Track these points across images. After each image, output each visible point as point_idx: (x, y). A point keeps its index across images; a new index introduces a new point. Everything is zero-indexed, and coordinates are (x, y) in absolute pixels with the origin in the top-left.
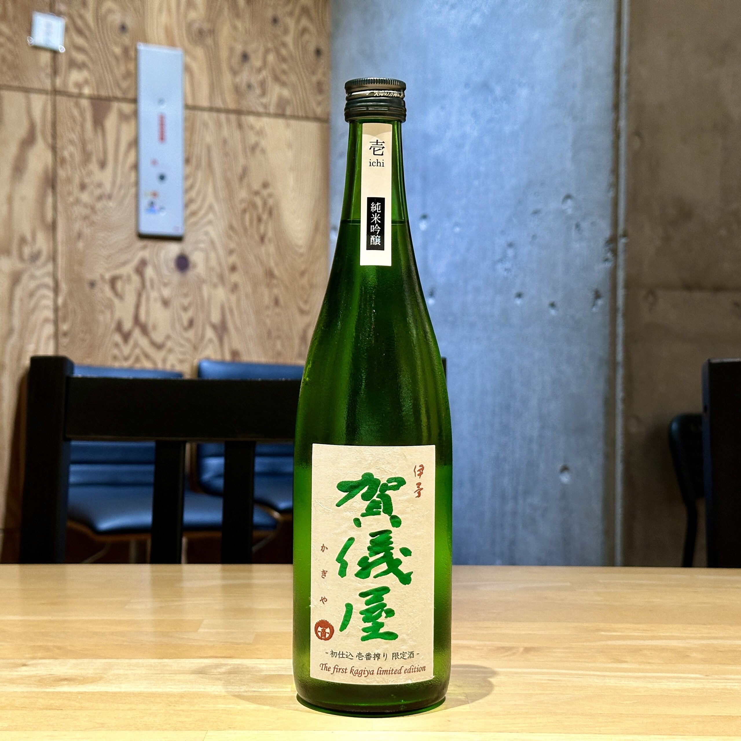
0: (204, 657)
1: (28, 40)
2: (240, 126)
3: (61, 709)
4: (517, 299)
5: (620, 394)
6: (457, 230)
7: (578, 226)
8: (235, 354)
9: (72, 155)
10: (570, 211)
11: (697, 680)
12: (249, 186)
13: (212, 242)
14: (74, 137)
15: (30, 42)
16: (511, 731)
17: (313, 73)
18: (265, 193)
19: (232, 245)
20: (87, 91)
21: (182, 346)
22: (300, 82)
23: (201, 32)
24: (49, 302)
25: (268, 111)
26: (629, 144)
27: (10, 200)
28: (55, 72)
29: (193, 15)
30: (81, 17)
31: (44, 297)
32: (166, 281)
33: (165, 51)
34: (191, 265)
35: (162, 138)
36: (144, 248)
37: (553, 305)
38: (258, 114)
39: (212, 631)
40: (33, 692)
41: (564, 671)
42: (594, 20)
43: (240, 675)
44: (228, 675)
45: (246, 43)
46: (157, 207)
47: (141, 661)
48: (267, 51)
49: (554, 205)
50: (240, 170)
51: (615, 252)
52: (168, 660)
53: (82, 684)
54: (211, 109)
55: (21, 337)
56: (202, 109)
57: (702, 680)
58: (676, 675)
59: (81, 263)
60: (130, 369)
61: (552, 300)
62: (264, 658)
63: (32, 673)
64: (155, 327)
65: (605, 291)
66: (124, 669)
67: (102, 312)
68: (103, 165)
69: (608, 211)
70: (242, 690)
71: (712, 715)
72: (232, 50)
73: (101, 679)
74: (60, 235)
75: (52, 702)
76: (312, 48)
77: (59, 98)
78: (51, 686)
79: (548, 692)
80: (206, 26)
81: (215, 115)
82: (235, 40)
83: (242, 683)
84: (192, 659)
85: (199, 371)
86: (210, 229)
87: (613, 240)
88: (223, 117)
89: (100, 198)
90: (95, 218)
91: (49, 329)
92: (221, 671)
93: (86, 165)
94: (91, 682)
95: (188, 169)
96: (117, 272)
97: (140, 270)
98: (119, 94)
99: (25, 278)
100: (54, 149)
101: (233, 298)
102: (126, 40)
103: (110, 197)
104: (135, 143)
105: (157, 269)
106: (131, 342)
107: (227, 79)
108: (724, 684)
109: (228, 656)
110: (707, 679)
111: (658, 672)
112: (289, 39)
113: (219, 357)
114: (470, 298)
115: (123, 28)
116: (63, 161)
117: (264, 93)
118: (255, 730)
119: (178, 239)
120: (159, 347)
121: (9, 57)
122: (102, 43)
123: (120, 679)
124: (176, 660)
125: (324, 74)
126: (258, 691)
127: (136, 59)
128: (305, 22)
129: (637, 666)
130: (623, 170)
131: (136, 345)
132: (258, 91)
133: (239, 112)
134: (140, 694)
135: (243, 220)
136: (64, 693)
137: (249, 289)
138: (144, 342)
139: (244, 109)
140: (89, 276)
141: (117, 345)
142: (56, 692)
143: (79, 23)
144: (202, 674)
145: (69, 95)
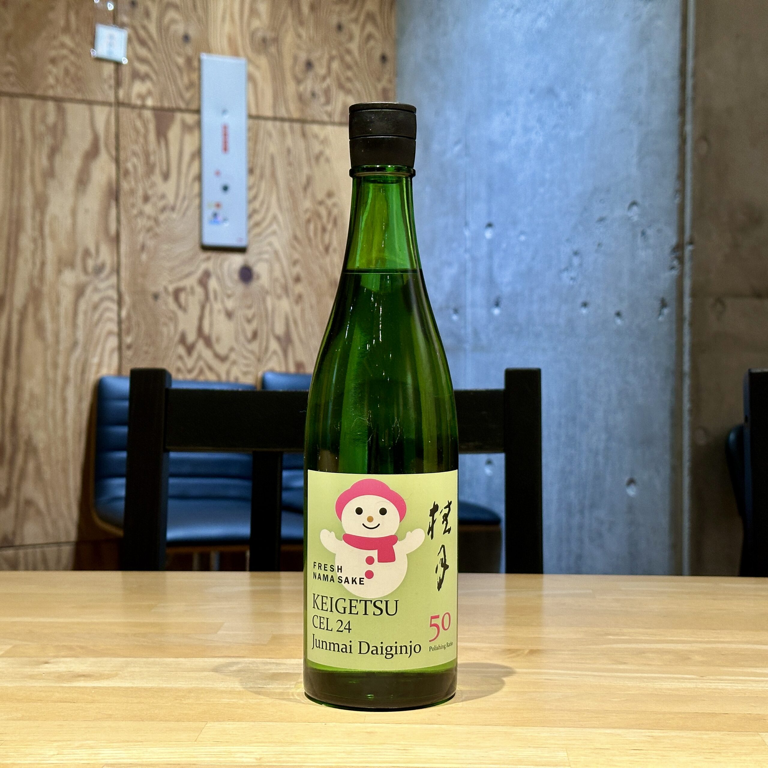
0: (218, 656)
1: (92, 53)
2: (304, 135)
3: (74, 702)
4: (584, 308)
5: (687, 405)
6: (523, 238)
7: (643, 233)
8: (299, 365)
9: (135, 167)
10: (636, 218)
11: (691, 681)
12: (313, 195)
13: (276, 253)
14: (137, 148)
15: (94, 54)
16: (496, 725)
17: (379, 80)
18: (329, 202)
19: (296, 256)
20: (150, 102)
21: (245, 358)
22: (365, 89)
23: (264, 40)
24: (113, 315)
25: (332, 120)
26: (695, 149)
27: (74, 213)
28: (118, 84)
29: (256, 23)
30: (144, 28)
31: (107, 309)
32: (229, 292)
33: (229, 60)
34: (255, 277)
35: (225, 149)
36: (208, 259)
37: (618, 314)
38: (322, 123)
39: (231, 633)
40: (51, 687)
41: (563, 672)
42: (660, 23)
43: (249, 673)
44: (237, 673)
45: (309, 51)
46: (220, 218)
47: (158, 659)
48: (331, 59)
49: (619, 212)
50: (304, 180)
51: (681, 260)
52: (184, 659)
53: (98, 680)
54: (275, 119)
55: (85, 350)
56: (266, 118)
57: (695, 681)
58: (672, 676)
59: (144, 276)
60: (194, 381)
61: (617, 309)
62: (275, 658)
63: (52, 670)
64: (218, 340)
65: (671, 299)
66: (140, 667)
67: (166, 324)
68: (166, 176)
69: (675, 217)
70: (249, 686)
71: (695, 712)
72: (295, 58)
73: (117, 675)
74: (124, 248)
75: (67, 695)
76: (377, 54)
77: (122, 109)
78: (68, 681)
79: (542, 690)
80: (269, 35)
81: (278, 124)
82: (299, 47)
83: (250, 680)
84: (206, 659)
85: (263, 382)
86: (274, 239)
87: (679, 248)
88: (287, 125)
89: (163, 209)
90: (158, 230)
91: (113, 342)
92: (232, 669)
93: (149, 177)
94: (107, 679)
95: (252, 179)
96: (181, 284)
97: (203, 282)
98: (182, 105)
99: (89, 291)
100: (117, 161)
101: (297, 310)
102: (189, 50)
103: (173, 209)
104: (198, 154)
105: (220, 280)
106: (195, 354)
107: (291, 88)
108: (716, 684)
109: (241, 656)
110: (701, 680)
111: (655, 673)
112: (354, 46)
113: (283, 369)
114: (535, 307)
115: (186, 38)
116: (127, 173)
117: (328, 102)
118: (252, 721)
119: (242, 250)
120: (223, 359)
121: (72, 70)
122: (165, 53)
123: (135, 676)
124: (191, 658)
125: (390, 81)
126: (263, 687)
127: (199, 69)
128: (370, 28)
129: (637, 668)
130: (689, 176)
131: (200, 357)
132: (322, 99)
133: (303, 121)
134: (151, 688)
135: (307, 230)
136: (80, 687)
137: (314, 300)
138: (207, 354)
139: (309, 118)
140: (153, 289)
141: (180, 357)
142: (73, 687)
143: (142, 33)
144: (212, 671)
145: (133, 107)
